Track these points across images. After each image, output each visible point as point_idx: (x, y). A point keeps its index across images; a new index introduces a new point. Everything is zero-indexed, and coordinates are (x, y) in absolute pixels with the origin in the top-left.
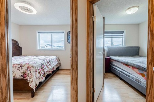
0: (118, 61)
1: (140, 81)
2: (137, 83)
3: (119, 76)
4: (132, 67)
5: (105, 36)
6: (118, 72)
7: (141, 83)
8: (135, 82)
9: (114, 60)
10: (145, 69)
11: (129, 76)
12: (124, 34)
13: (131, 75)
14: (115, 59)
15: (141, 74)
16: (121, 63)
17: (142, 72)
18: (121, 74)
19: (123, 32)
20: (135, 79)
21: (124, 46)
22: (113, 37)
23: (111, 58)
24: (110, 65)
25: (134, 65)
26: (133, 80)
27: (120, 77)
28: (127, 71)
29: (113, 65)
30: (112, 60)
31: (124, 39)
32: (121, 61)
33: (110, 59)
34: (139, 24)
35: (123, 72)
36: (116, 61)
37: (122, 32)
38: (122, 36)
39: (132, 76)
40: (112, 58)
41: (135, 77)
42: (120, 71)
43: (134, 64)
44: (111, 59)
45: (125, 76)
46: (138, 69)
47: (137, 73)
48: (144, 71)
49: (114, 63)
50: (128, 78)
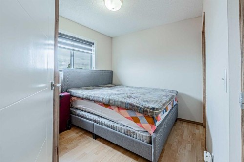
0: (89, 100)
1: (133, 133)
2: (128, 138)
3: (91, 131)
4: (117, 108)
5: (59, 42)
6: (90, 123)
7: (135, 136)
8: (124, 137)
9: (78, 98)
10: (141, 108)
11: (112, 128)
12: (93, 48)
13: (115, 125)
14: (81, 96)
15: (132, 117)
16: (96, 101)
17: (133, 114)
18: (97, 126)
19: (93, 44)
20: (123, 131)
21: (94, 68)
22: (75, 49)
23: (72, 94)
24: (71, 109)
25: (122, 105)
26: (120, 133)
27: (95, 132)
28: (107, 117)
29: (77, 109)
30: (75, 98)
31: (94, 56)
32: (95, 99)
33: (70, 96)
34: (111, 38)
35: (101, 120)
36: (83, 99)
37: (91, 44)
38: (91, 50)
39: (118, 126)
40: (75, 95)
41: (123, 127)
42: (95, 121)
43: (122, 102)
44: (73, 96)
45: (105, 129)
46: (127, 110)
47: (126, 118)
48: (139, 112)
49: (80, 104)
50: (111, 132)
